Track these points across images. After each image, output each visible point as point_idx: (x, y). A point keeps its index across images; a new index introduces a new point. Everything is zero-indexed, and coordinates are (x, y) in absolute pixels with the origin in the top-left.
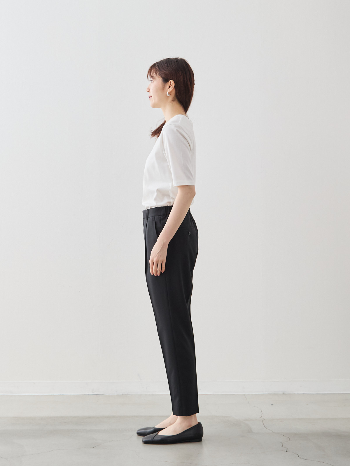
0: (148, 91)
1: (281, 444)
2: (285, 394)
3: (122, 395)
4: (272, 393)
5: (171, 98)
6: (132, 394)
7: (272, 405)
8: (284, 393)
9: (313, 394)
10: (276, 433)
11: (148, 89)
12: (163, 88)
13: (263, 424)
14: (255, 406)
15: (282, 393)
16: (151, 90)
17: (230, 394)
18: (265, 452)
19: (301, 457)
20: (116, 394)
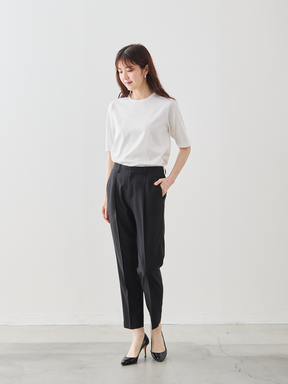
1: (235, 365)
2: (238, 324)
3: (105, 325)
4: (228, 323)
6: (113, 324)
7: (228, 333)
9: (261, 324)
10: (230, 356)
13: (220, 349)
14: (213, 334)
15: (235, 323)
17: (193, 324)
18: (222, 372)
19: (251, 376)
20: (99, 324)
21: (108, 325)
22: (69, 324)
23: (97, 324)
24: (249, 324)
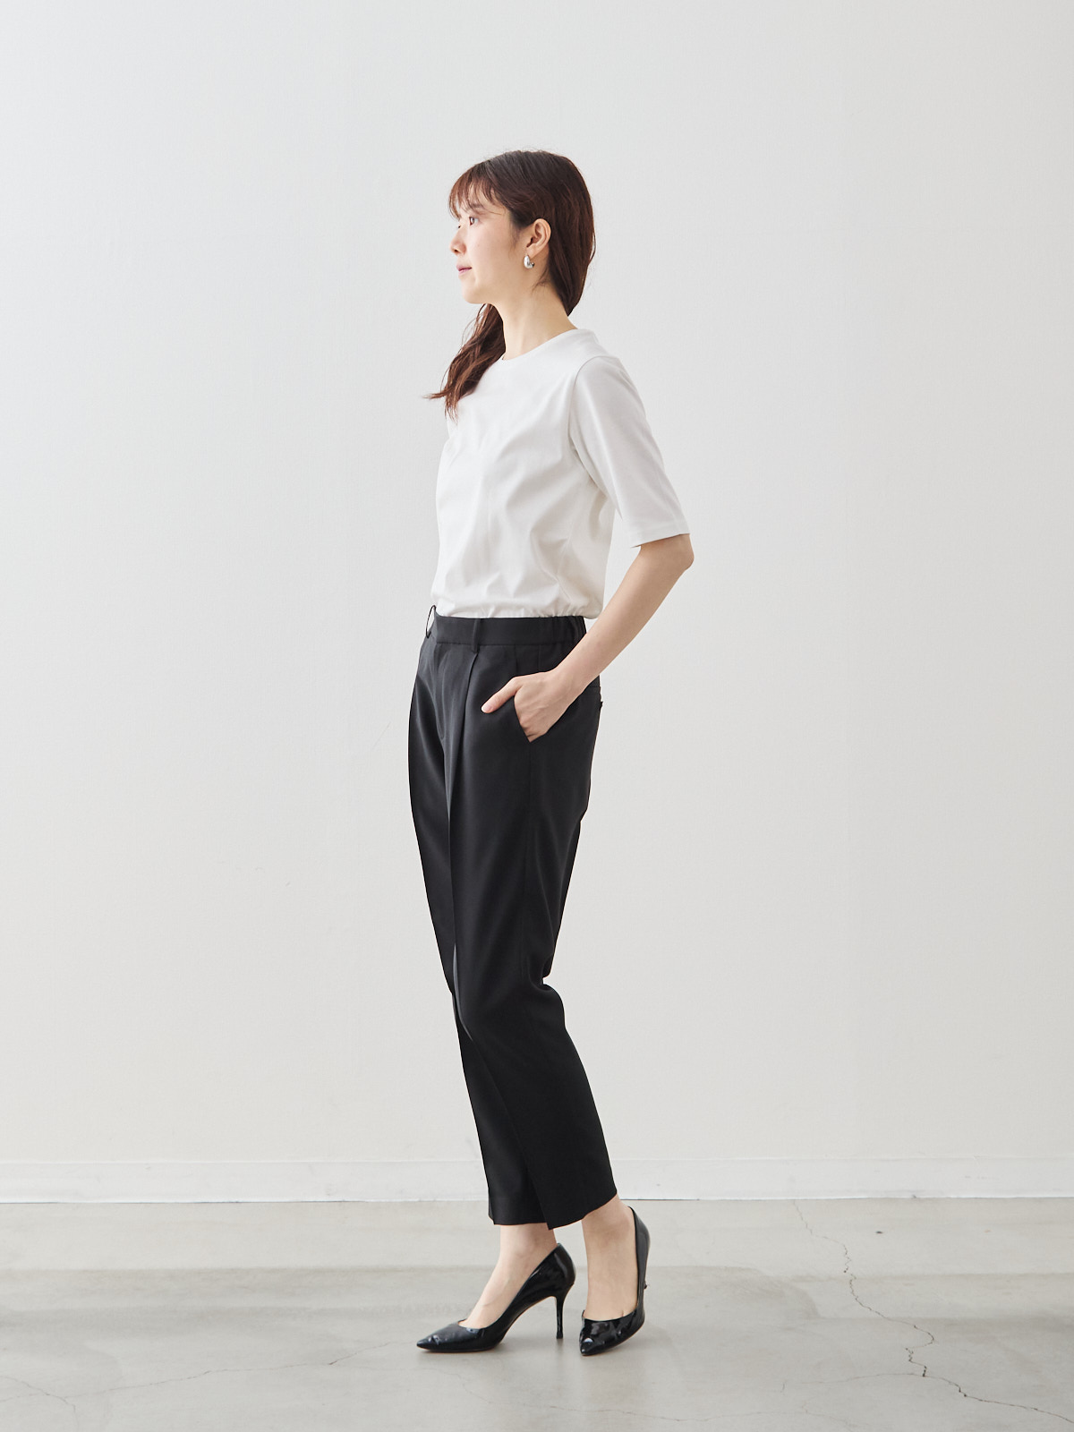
0: (456, 251)
1: (907, 1353)
2: (919, 1199)
3: (420, 1201)
4: (879, 1197)
5: (535, 275)
6: (451, 1200)
7: (879, 1232)
8: (915, 1197)
9: (1004, 1200)
10: (889, 1319)
11: (456, 242)
12: (514, 243)
13: (853, 1292)
14: (826, 1238)
15: (907, 1196)
16: (468, 249)
17: (750, 1199)
18: (858, 1378)
19: (968, 1394)
20: (400, 1200)
21: (434, 1201)
22: (287, 1200)
23: (394, 1200)
24: (958, 1198)
